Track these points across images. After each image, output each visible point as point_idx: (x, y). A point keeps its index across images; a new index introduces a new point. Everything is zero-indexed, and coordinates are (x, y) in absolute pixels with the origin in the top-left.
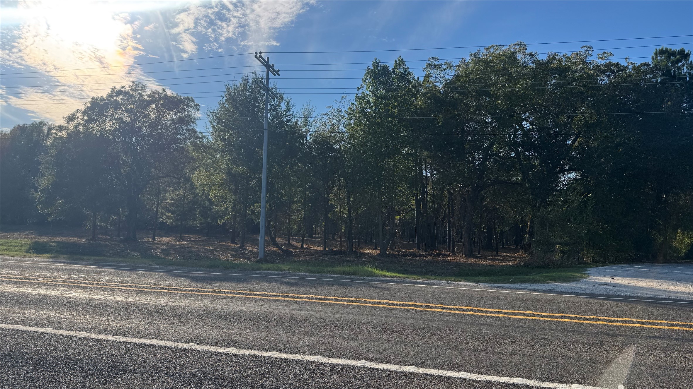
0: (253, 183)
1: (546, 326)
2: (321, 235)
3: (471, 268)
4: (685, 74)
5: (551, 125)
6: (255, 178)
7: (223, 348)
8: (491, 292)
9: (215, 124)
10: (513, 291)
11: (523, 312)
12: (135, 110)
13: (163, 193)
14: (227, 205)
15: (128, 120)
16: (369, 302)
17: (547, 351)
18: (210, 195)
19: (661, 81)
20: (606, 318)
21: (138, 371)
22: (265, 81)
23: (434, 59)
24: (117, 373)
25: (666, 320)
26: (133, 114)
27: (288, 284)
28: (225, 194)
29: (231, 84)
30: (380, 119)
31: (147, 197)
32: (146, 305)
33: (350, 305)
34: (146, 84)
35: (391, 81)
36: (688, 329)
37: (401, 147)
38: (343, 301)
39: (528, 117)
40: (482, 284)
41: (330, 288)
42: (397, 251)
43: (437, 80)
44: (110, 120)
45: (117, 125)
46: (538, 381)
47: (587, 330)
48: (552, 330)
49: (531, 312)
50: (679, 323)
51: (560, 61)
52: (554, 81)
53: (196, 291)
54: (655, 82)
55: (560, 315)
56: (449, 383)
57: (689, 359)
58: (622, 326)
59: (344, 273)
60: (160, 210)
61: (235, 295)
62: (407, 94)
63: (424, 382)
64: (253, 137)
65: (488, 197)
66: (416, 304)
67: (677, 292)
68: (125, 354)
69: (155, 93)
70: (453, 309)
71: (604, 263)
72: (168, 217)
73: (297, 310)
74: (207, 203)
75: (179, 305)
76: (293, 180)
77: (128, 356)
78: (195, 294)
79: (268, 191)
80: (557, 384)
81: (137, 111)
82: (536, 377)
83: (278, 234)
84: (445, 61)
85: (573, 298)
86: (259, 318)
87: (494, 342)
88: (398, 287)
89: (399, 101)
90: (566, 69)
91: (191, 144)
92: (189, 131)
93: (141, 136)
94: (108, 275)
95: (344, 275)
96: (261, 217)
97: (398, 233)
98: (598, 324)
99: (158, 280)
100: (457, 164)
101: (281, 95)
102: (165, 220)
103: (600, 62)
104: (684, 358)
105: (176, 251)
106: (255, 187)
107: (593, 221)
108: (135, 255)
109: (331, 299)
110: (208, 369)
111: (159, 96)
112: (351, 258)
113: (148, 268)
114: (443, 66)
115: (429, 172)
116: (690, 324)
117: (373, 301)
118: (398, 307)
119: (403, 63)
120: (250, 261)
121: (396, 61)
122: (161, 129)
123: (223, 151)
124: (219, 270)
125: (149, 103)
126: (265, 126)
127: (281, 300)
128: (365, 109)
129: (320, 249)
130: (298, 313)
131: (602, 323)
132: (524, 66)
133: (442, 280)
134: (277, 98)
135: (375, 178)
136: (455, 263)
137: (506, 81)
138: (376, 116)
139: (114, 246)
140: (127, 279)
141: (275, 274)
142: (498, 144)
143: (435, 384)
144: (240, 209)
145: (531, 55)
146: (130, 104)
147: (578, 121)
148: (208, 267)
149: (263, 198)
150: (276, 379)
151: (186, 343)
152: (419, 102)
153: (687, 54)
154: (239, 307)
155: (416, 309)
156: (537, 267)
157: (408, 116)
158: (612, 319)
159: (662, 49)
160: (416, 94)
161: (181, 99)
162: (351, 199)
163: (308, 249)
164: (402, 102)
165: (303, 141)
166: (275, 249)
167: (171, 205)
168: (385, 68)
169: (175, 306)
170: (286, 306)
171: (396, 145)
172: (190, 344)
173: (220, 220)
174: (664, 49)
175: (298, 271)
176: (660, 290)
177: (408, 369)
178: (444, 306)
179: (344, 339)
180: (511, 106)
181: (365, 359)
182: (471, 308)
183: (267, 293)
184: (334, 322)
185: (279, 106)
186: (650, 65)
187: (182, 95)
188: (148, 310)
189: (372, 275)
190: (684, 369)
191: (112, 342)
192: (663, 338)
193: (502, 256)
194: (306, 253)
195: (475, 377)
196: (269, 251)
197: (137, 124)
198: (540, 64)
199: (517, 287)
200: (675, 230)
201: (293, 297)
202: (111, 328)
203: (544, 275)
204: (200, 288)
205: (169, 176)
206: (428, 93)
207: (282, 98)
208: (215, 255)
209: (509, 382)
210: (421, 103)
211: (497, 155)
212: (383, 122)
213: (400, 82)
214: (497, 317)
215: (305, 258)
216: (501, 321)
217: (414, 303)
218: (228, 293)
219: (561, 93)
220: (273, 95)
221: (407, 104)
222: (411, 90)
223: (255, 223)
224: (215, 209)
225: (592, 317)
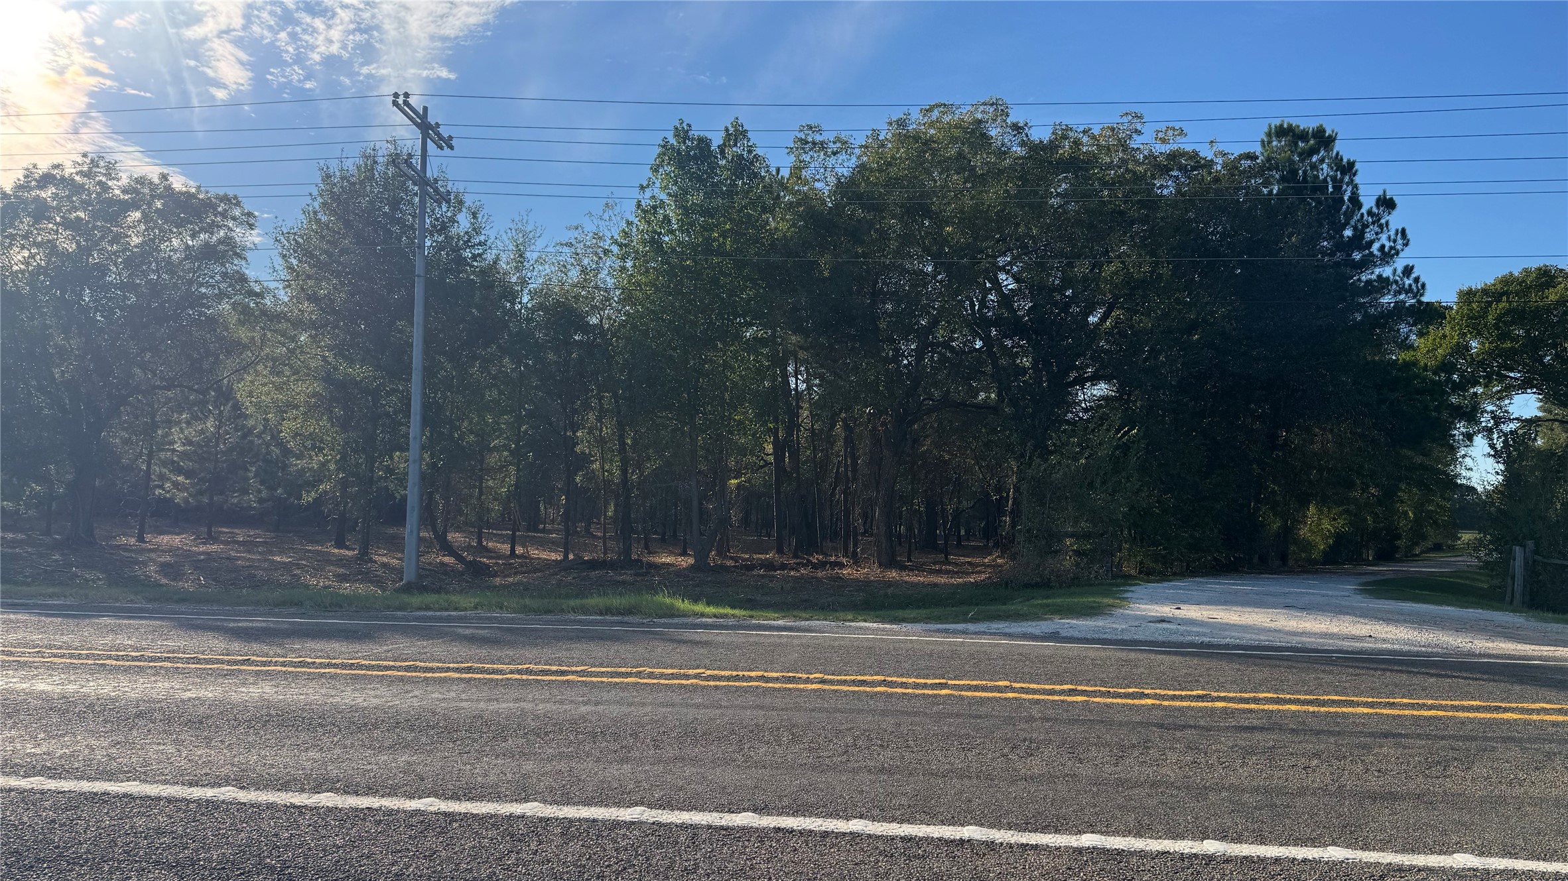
0: (390, 404)
1: (1035, 712)
2: (559, 524)
3: (890, 591)
4: (1325, 180)
5: (1057, 282)
6: (394, 391)
7: (305, 795)
8: (928, 643)
9: (295, 262)
10: (972, 638)
11: (990, 684)
12: (88, 222)
13: (164, 428)
14: (326, 455)
15: (72, 247)
16: (662, 676)
17: (1036, 766)
18: (282, 432)
19: (1279, 193)
20: (1158, 691)
21: (87, 860)
22: (416, 161)
23: (811, 128)
24: (32, 867)
25: (1276, 691)
26: (83, 234)
27: (471, 640)
28: (320, 430)
29: (334, 167)
30: (694, 260)
31: (121, 438)
32: (114, 700)
33: (617, 684)
34: (117, 159)
35: (716, 174)
36: (1316, 709)
37: (740, 323)
38: (602, 674)
39: (1010, 263)
40: (909, 626)
41: (573, 646)
42: (732, 558)
43: (817, 177)
44: (23, 247)
45: (40, 260)
46: (1012, 832)
47: (1119, 717)
48: (1048, 720)
49: (1007, 683)
50: (1302, 697)
51: (1077, 143)
52: (1064, 186)
53: (243, 662)
54: (1267, 195)
55: (1066, 687)
56: (825, 845)
57: (1314, 771)
58: (1188, 708)
59: (608, 611)
60: (157, 469)
61: (339, 671)
62: (753, 204)
63: (771, 846)
64: (388, 294)
65: (927, 436)
66: (766, 674)
67: (1303, 634)
68: (53, 821)
69: (142, 184)
70: (844, 682)
71: (1163, 577)
72: (176, 485)
73: (489, 700)
74: (276, 451)
75: (199, 698)
76: (490, 396)
77: (61, 825)
78: (240, 671)
79: (425, 421)
80: (1050, 836)
81: (95, 227)
82: (1009, 824)
83: (453, 525)
84: (835, 134)
85: (1093, 652)
86: (397, 723)
87: (926, 751)
88: (727, 640)
89: (735, 219)
90: (1089, 162)
91: (234, 309)
92: (228, 277)
93: (107, 287)
94: (16, 630)
95: (607, 614)
96: (410, 484)
97: (735, 516)
98: (1143, 706)
99: (148, 639)
100: (861, 365)
101: (456, 197)
102: (169, 492)
103: (1161, 148)
104: (1304, 768)
105: (198, 566)
106: (395, 412)
107: (1141, 486)
108: (93, 580)
109: (573, 673)
110: (267, 845)
111: (151, 190)
112: (627, 576)
113: (122, 610)
114: (831, 145)
115: (804, 382)
116: (1322, 698)
117: (670, 671)
118: (724, 683)
119: (744, 133)
120: (384, 589)
121: (727, 130)
122: (157, 271)
123: (313, 325)
124: (303, 611)
125: (126, 207)
126: (419, 268)
127: (453, 680)
128: (659, 236)
129: (554, 556)
130: (493, 706)
131: (1150, 701)
132: (1002, 153)
133: (826, 620)
134: (448, 202)
135: (683, 393)
136: (857, 580)
137: (965, 183)
138: (682, 253)
139: (34, 557)
140: (65, 638)
141: (440, 619)
142: (947, 322)
143: (795, 850)
144: (357, 465)
145: (1017, 128)
146: (76, 209)
147: (1113, 273)
148: (276, 605)
149: (415, 438)
150: (430, 860)
151: (213, 787)
152: (778, 224)
153: (1330, 136)
154: (349, 697)
155: (764, 685)
156: (1027, 586)
157: (756, 254)
158: (1171, 693)
159: (1281, 126)
160: (774, 204)
161: (209, 198)
162: (629, 441)
163: (526, 558)
164: (743, 223)
165: (513, 304)
166: (447, 559)
167: (184, 455)
168: (704, 143)
169: (189, 699)
170: (464, 692)
171: (728, 319)
172: (223, 789)
173: (309, 492)
174: (1285, 126)
175: (498, 610)
176: (1269, 630)
177: (737, 819)
178: (826, 677)
179: (598, 760)
180: (975, 239)
181: (642, 804)
182: (882, 678)
183: (418, 663)
184: (575, 724)
185: (453, 220)
186: (1257, 158)
187: (210, 189)
188: (118, 712)
189: (672, 613)
190: (1302, 792)
191: (21, 792)
192: (1268, 729)
193: (956, 564)
194: (522, 566)
195: (882, 829)
196: (430, 564)
197: (95, 258)
198: (1036, 149)
199: (982, 630)
200: (1304, 503)
201: (483, 671)
202: (21, 759)
203: (1040, 602)
204: (253, 655)
205: (177, 386)
206: (799, 204)
207: (461, 203)
208: (295, 575)
209: (952, 837)
210: (783, 226)
211: (946, 345)
212: (699, 267)
213: (737, 177)
214: (935, 696)
215: (519, 577)
216: (943, 704)
217: (760, 673)
218: (322, 666)
219: (1077, 213)
220: (438, 194)
221: (753, 227)
222: (762, 196)
223: (396, 498)
224: (296, 465)
225: (1131, 690)
